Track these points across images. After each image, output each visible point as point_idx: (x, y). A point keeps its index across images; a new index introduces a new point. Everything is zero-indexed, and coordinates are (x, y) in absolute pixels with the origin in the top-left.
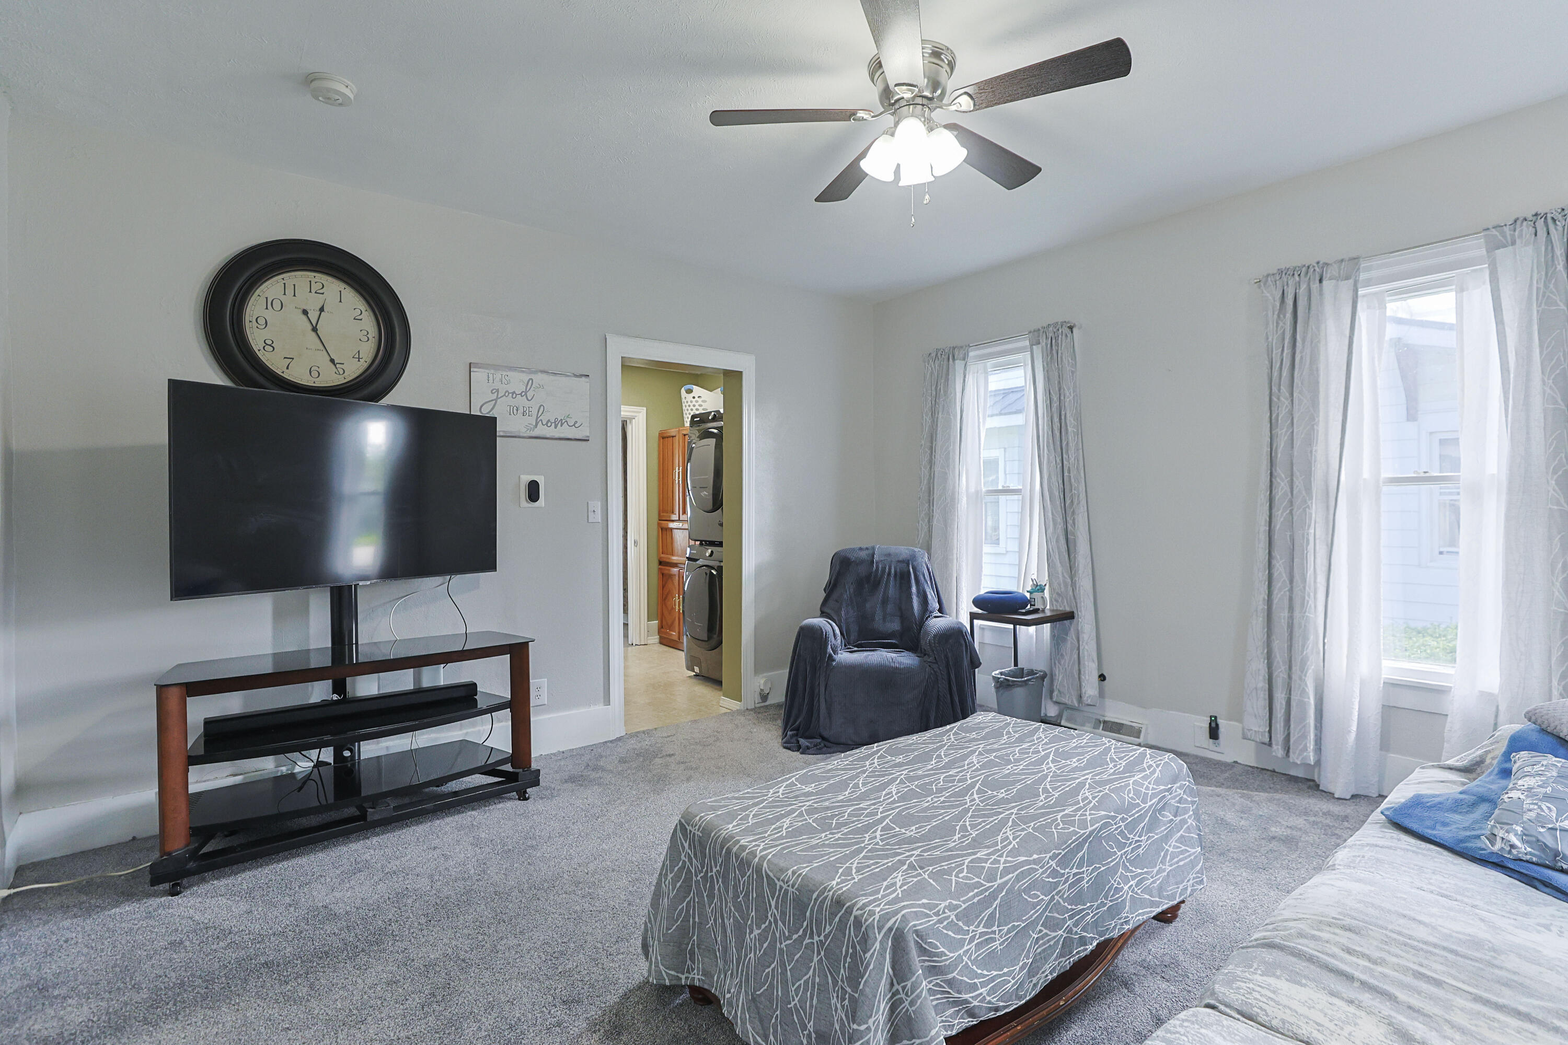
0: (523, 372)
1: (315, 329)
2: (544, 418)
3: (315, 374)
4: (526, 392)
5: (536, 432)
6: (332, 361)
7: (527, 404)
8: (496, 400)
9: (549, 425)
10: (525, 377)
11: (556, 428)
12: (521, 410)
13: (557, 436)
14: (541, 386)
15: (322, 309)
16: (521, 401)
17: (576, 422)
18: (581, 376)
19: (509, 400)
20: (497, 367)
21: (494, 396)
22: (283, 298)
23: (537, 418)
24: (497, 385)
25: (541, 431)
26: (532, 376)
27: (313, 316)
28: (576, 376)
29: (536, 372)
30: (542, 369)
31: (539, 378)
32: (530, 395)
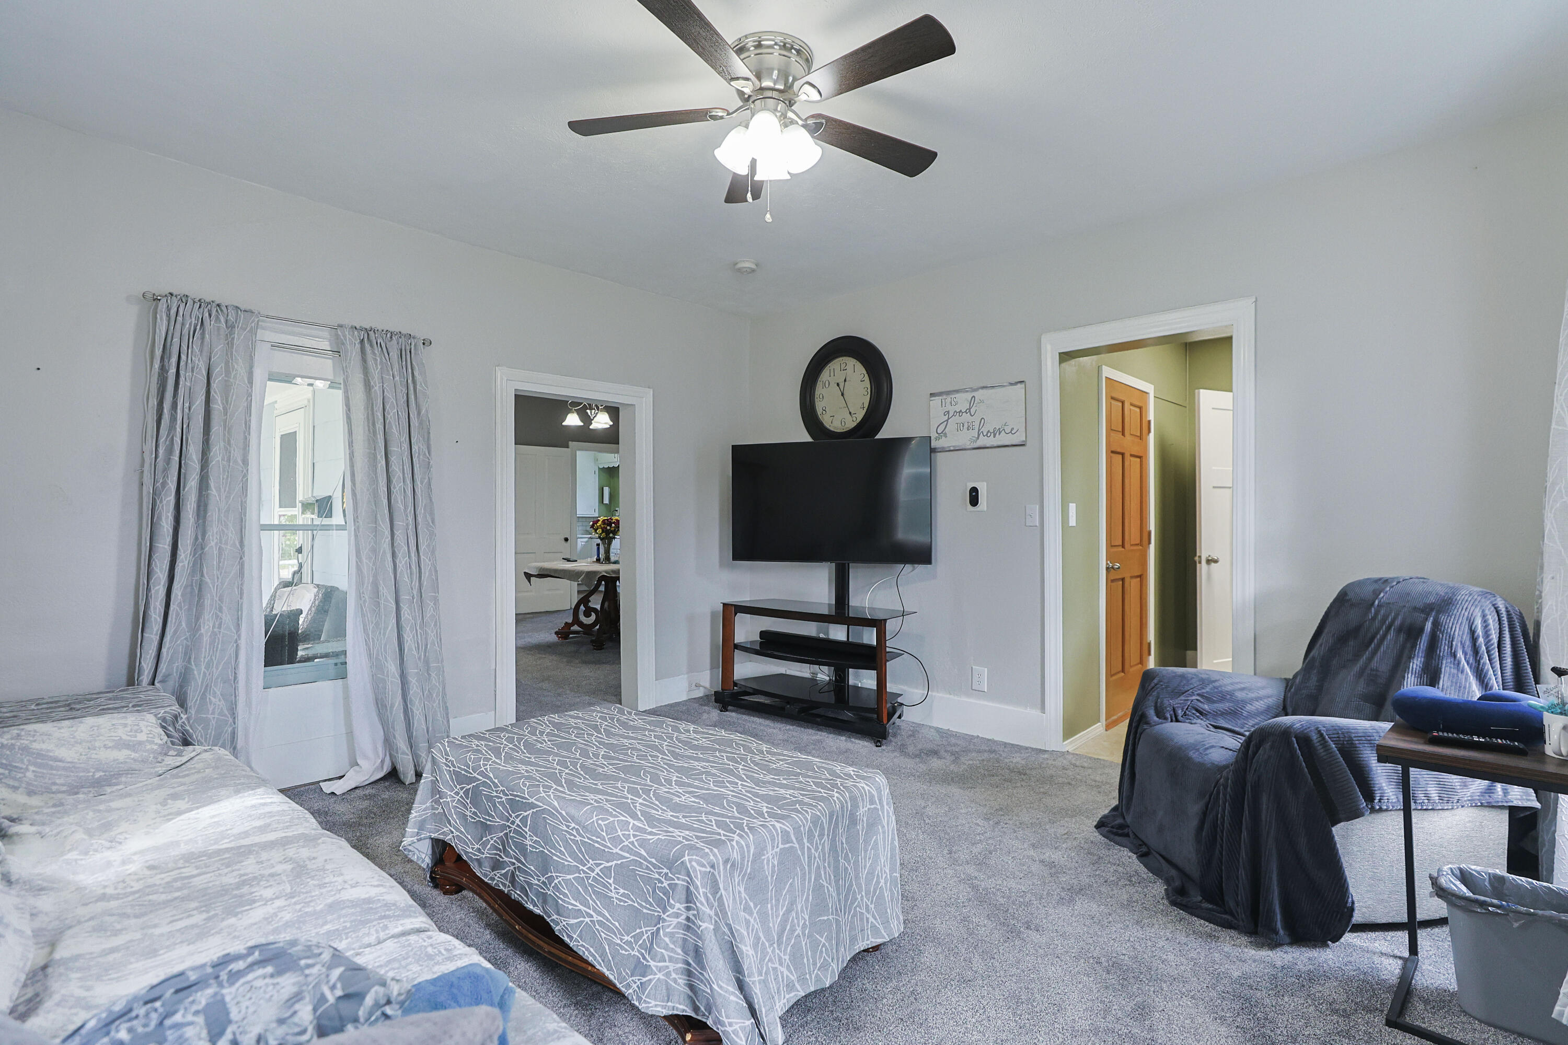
0: (967, 391)
1: (842, 395)
2: (985, 430)
3: (843, 424)
4: (970, 409)
5: (979, 443)
6: (850, 413)
7: (971, 419)
8: (947, 420)
9: (989, 435)
10: (969, 396)
11: (994, 437)
12: (966, 426)
13: (995, 444)
14: (982, 401)
15: (845, 381)
16: (966, 417)
17: (1012, 429)
18: (1016, 383)
19: (957, 419)
20: (948, 393)
21: (946, 418)
22: (829, 379)
23: (979, 430)
24: (949, 408)
25: (982, 441)
26: (974, 394)
27: (841, 386)
28: (1011, 384)
29: (976, 390)
30: (982, 385)
31: (979, 394)
32: (973, 411)
